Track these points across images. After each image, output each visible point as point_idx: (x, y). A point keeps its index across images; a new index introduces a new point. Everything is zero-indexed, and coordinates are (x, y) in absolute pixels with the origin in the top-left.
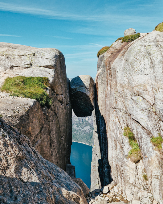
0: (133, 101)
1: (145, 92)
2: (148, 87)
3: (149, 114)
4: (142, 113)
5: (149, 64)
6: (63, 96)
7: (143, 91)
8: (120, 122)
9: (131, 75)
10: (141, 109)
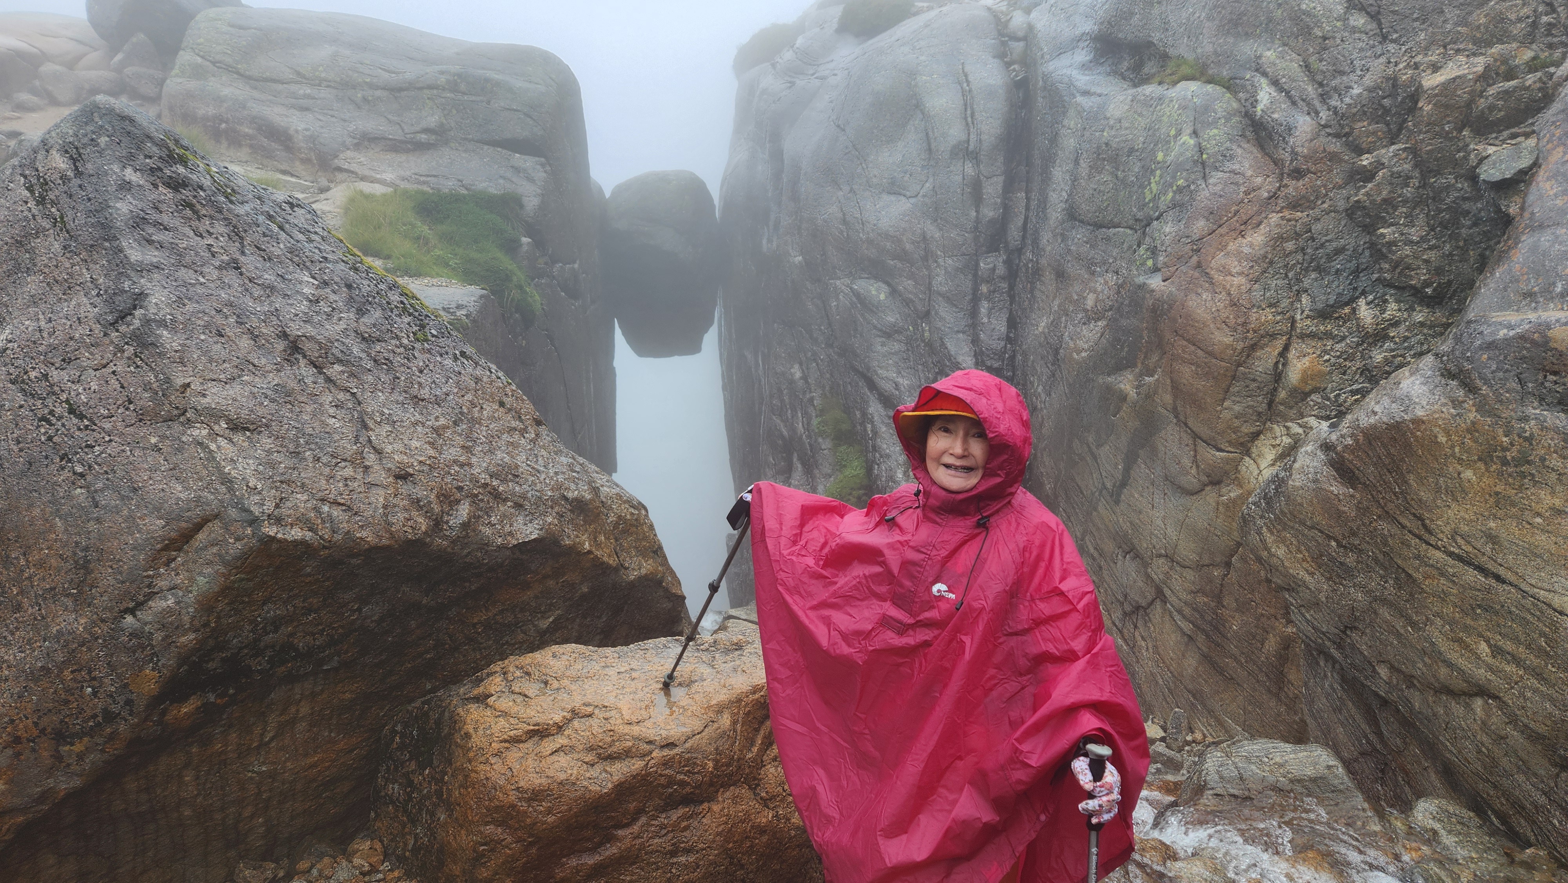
0: (854, 299)
1: (899, 265)
3: (908, 350)
4: (884, 345)
6: (576, 266)
7: (892, 263)
8: (807, 382)
9: (852, 190)
10: (881, 330)
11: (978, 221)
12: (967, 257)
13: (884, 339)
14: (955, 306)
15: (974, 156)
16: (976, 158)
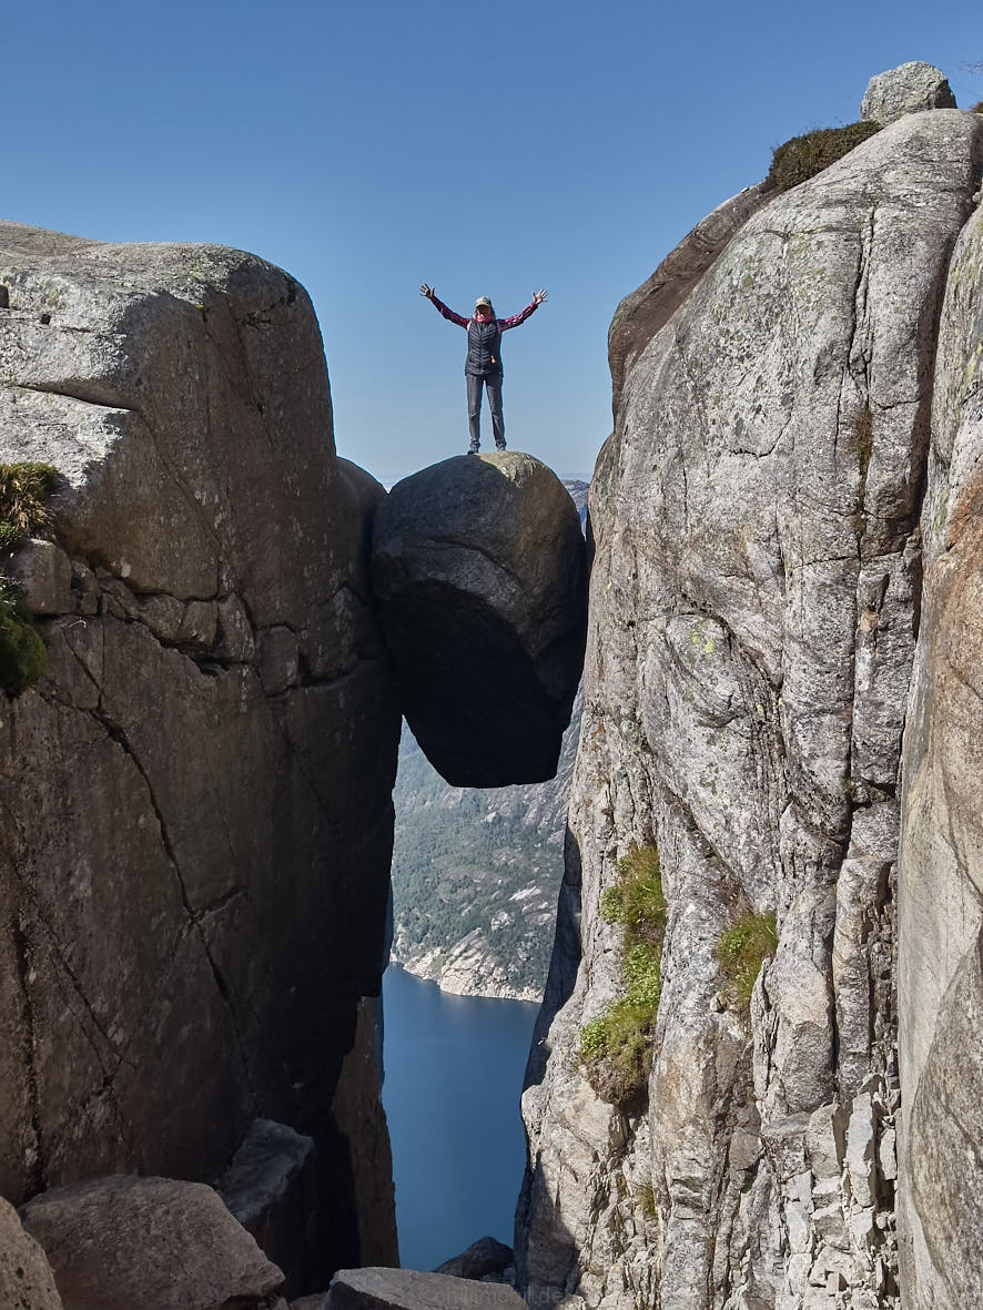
0: (667, 653)
1: (737, 585)
2: (752, 549)
3: (753, 752)
4: (711, 741)
5: (781, 374)
7: (724, 581)
9: (680, 454)
10: (707, 713)
11: (861, 491)
12: (841, 563)
13: (712, 731)
14: (820, 660)
15: (860, 367)
16: (865, 371)
